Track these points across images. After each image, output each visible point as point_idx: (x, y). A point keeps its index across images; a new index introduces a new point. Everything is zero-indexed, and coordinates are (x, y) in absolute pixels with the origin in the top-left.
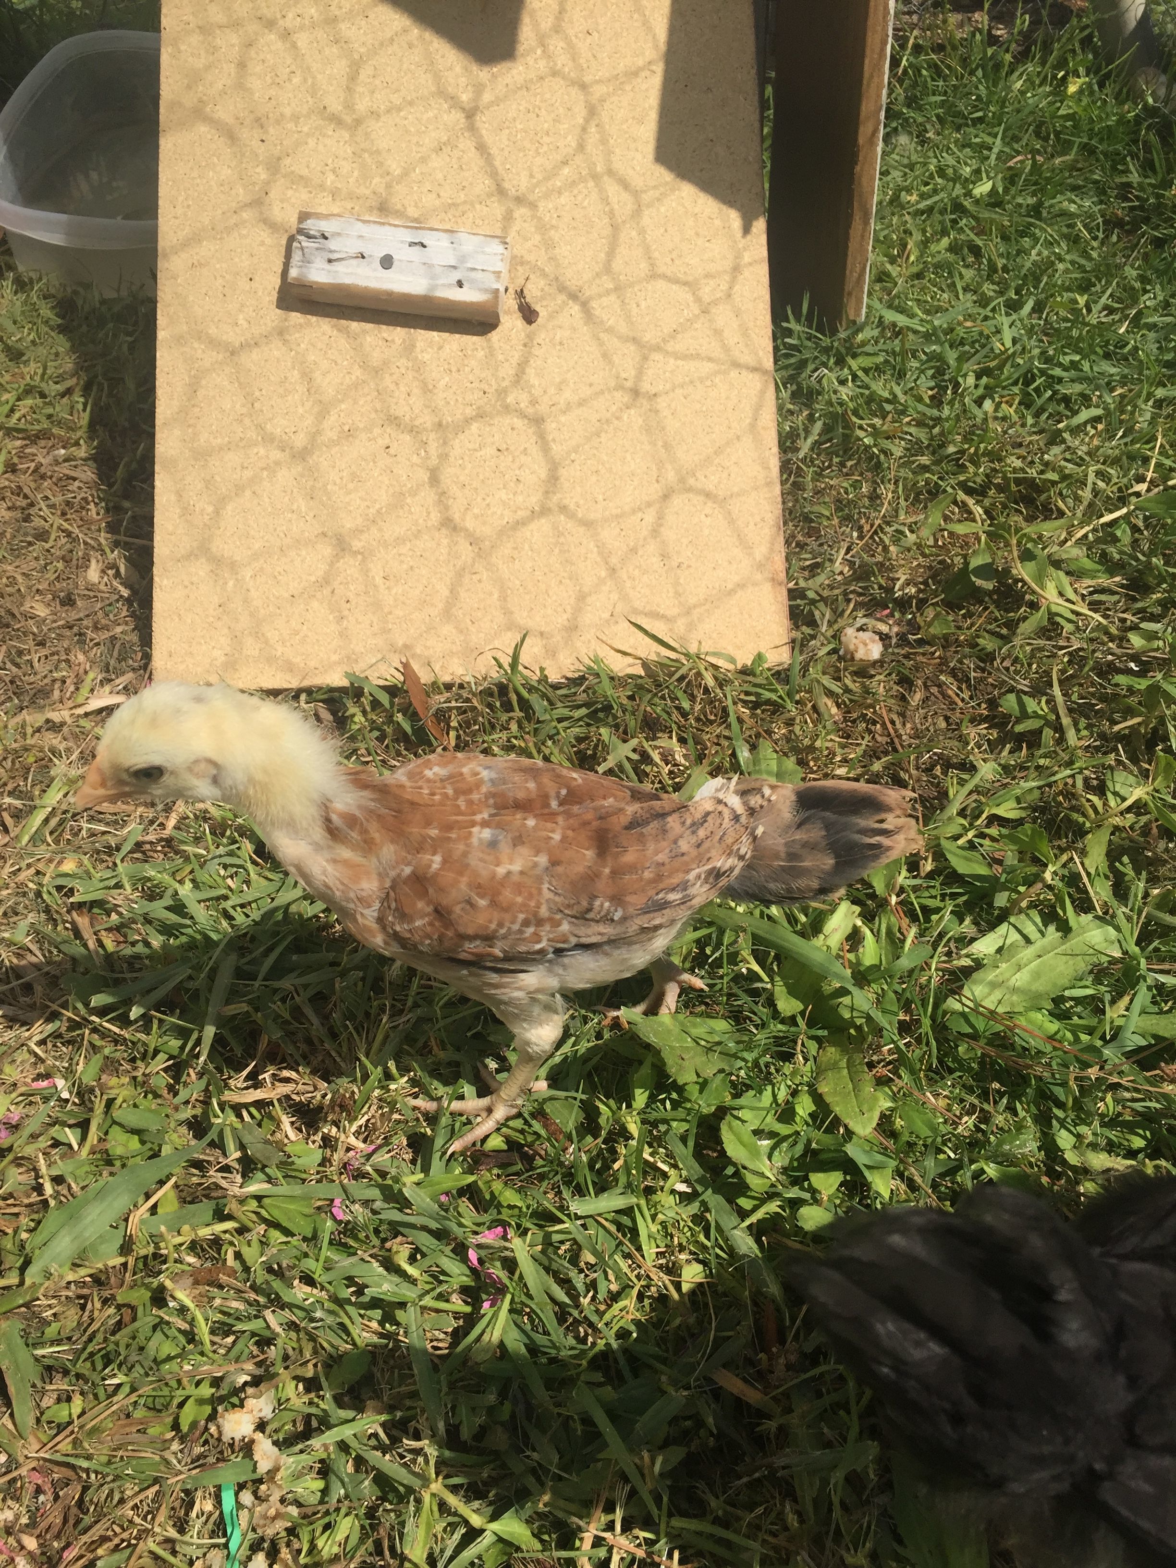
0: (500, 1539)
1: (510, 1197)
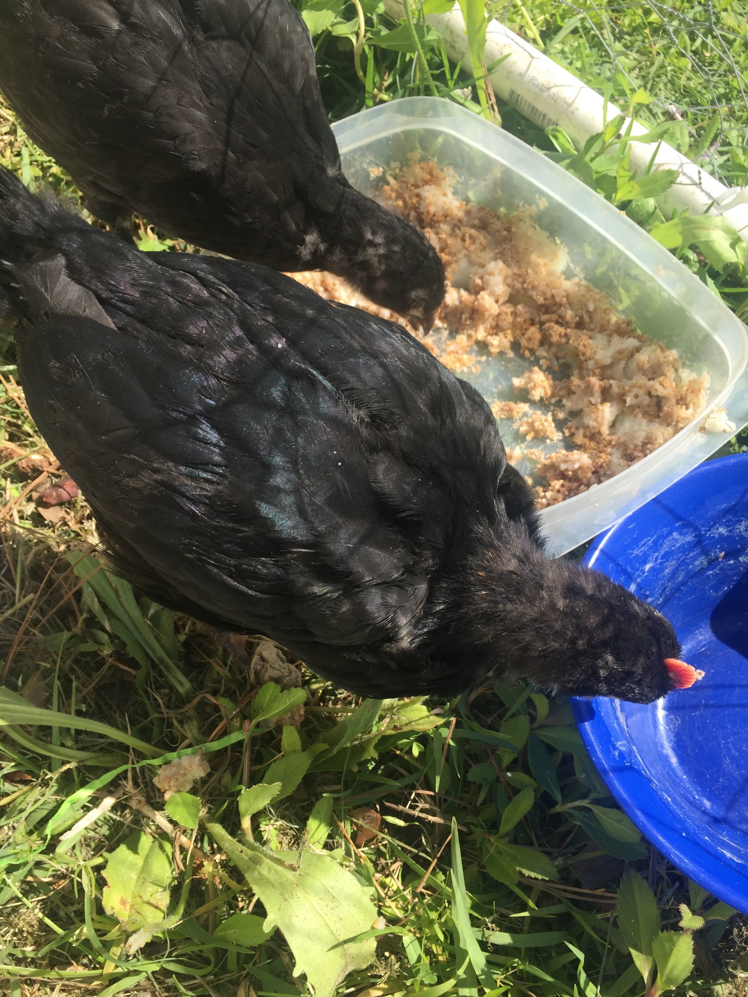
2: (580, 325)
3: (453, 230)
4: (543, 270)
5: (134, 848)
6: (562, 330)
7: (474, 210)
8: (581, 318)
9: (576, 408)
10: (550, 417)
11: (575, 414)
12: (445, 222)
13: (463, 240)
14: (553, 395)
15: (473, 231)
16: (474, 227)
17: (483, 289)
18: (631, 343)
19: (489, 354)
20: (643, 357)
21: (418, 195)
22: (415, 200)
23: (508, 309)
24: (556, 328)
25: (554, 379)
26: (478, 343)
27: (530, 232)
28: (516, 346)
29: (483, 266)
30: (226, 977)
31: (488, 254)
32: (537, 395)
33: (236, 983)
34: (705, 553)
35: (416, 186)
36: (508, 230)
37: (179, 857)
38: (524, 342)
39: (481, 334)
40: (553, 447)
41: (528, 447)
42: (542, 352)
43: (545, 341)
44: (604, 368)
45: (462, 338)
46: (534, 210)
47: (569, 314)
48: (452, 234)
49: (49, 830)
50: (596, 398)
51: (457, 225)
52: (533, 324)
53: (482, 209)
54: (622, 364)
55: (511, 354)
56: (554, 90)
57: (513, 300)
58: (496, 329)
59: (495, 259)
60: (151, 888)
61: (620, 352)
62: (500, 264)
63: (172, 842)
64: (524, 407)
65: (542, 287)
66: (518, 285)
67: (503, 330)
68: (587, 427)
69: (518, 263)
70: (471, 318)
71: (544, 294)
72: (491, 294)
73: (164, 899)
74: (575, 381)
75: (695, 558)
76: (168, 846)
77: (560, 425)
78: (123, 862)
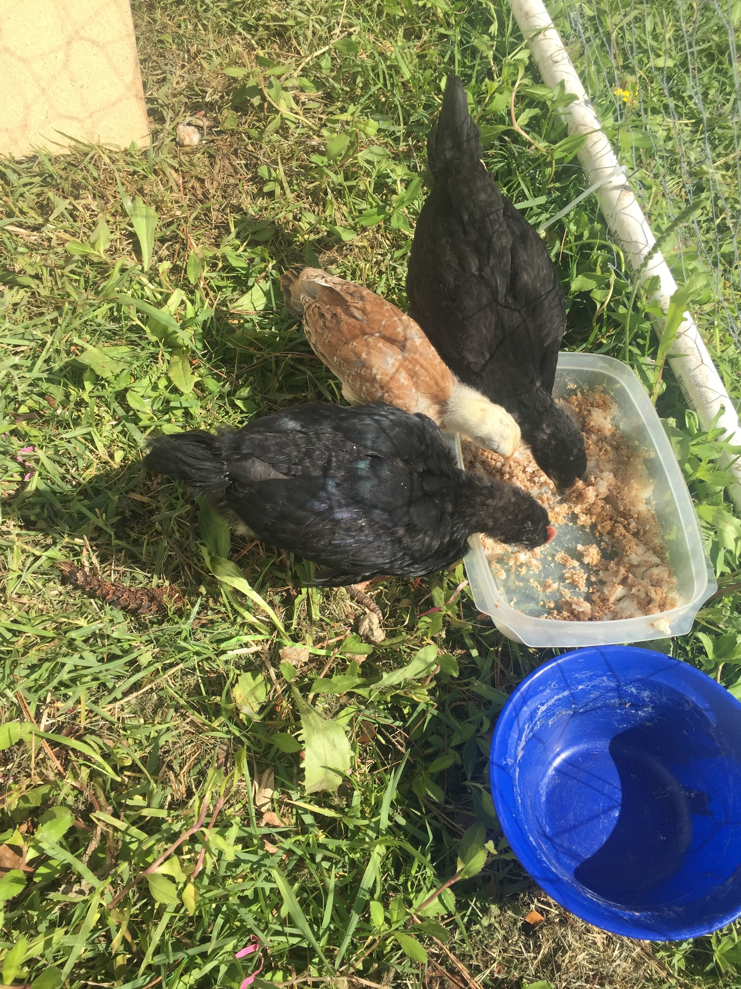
0: (49, 558)
1: (34, 432)
2: (636, 535)
3: (598, 441)
4: (634, 493)
5: (254, 677)
6: (623, 531)
7: (618, 436)
8: (639, 531)
9: (604, 579)
10: (585, 576)
11: (602, 583)
12: (596, 434)
13: (600, 450)
14: (596, 566)
15: (609, 448)
16: (611, 445)
17: (593, 485)
18: (655, 559)
19: (575, 523)
20: (655, 571)
21: (589, 411)
22: (586, 413)
23: (601, 503)
24: (622, 528)
25: (602, 557)
26: (573, 513)
27: (639, 467)
28: (594, 526)
29: (602, 471)
30: (264, 761)
31: (610, 466)
32: (586, 560)
33: (268, 766)
34: (620, 697)
35: (592, 406)
36: (629, 458)
37: (272, 694)
38: (599, 528)
39: (577, 510)
40: (578, 595)
41: (565, 587)
42: (606, 538)
43: (611, 533)
44: (632, 566)
45: (565, 506)
46: (647, 455)
47: (633, 525)
48: (596, 444)
49: (223, 646)
50: (617, 580)
51: (602, 439)
52: (611, 519)
53: (622, 437)
54: (644, 569)
55: (588, 530)
56: (703, 389)
57: (607, 500)
58: (588, 512)
59: (611, 471)
60: (253, 699)
61: (646, 562)
62: (611, 476)
63: (272, 685)
64: (576, 564)
65: (626, 501)
66: (615, 493)
67: (591, 514)
68: (603, 593)
69: (623, 481)
70: (577, 498)
71: (625, 506)
72: (597, 490)
73: (257, 708)
74: (612, 564)
75: (612, 698)
76: (269, 686)
77: (589, 583)
78: (246, 680)
